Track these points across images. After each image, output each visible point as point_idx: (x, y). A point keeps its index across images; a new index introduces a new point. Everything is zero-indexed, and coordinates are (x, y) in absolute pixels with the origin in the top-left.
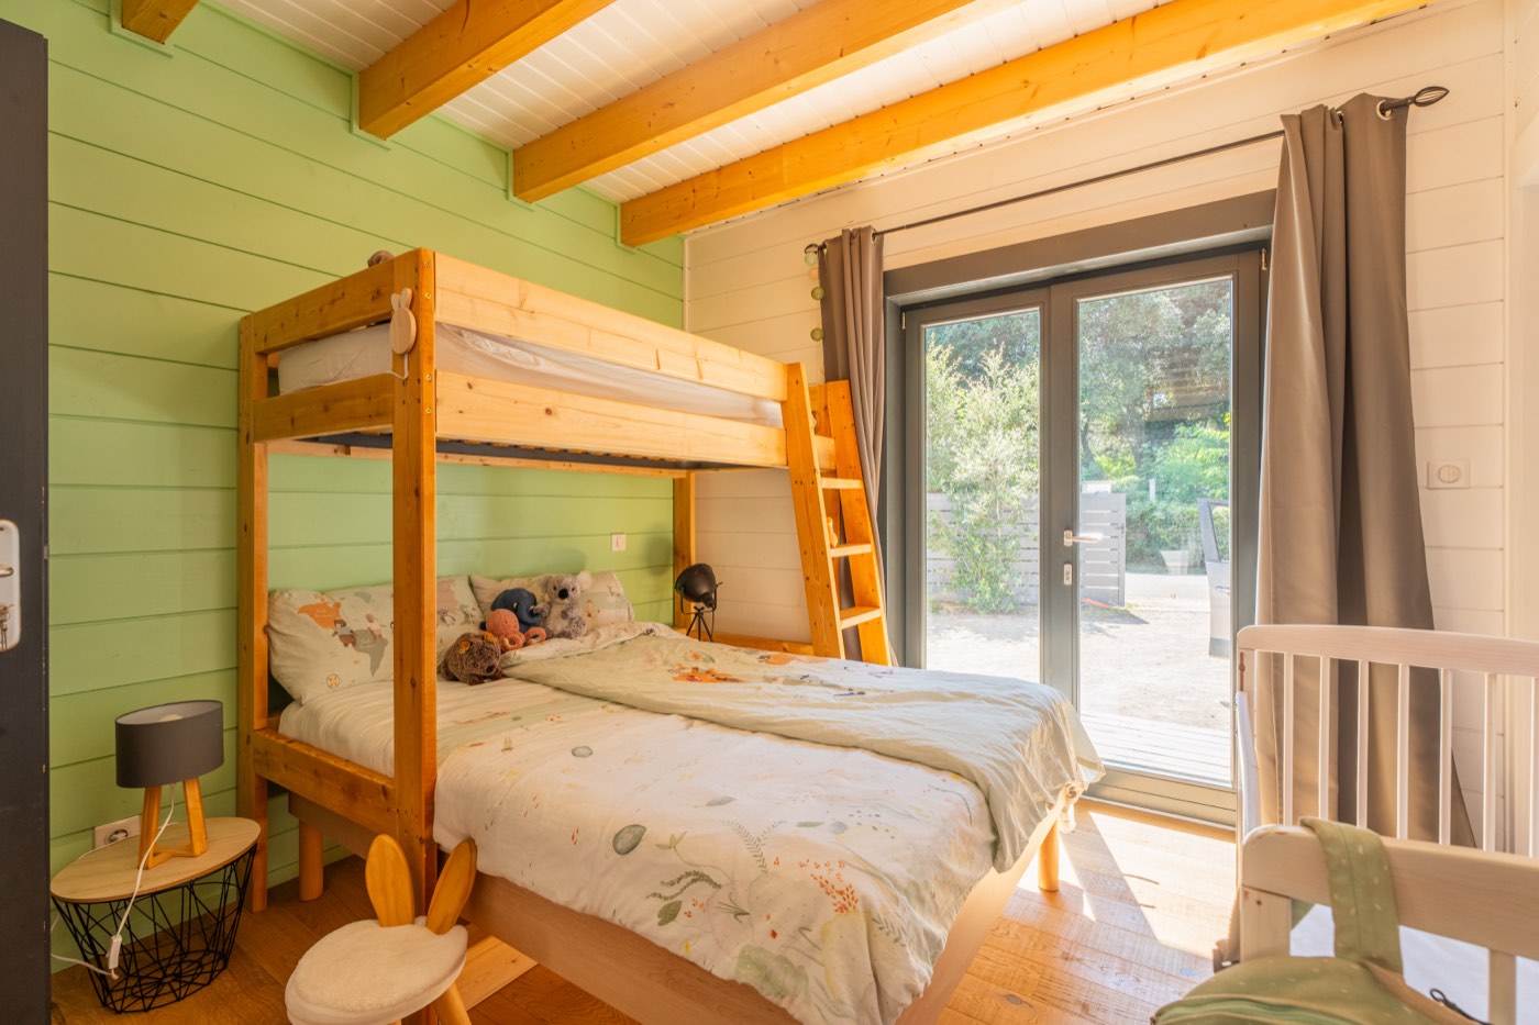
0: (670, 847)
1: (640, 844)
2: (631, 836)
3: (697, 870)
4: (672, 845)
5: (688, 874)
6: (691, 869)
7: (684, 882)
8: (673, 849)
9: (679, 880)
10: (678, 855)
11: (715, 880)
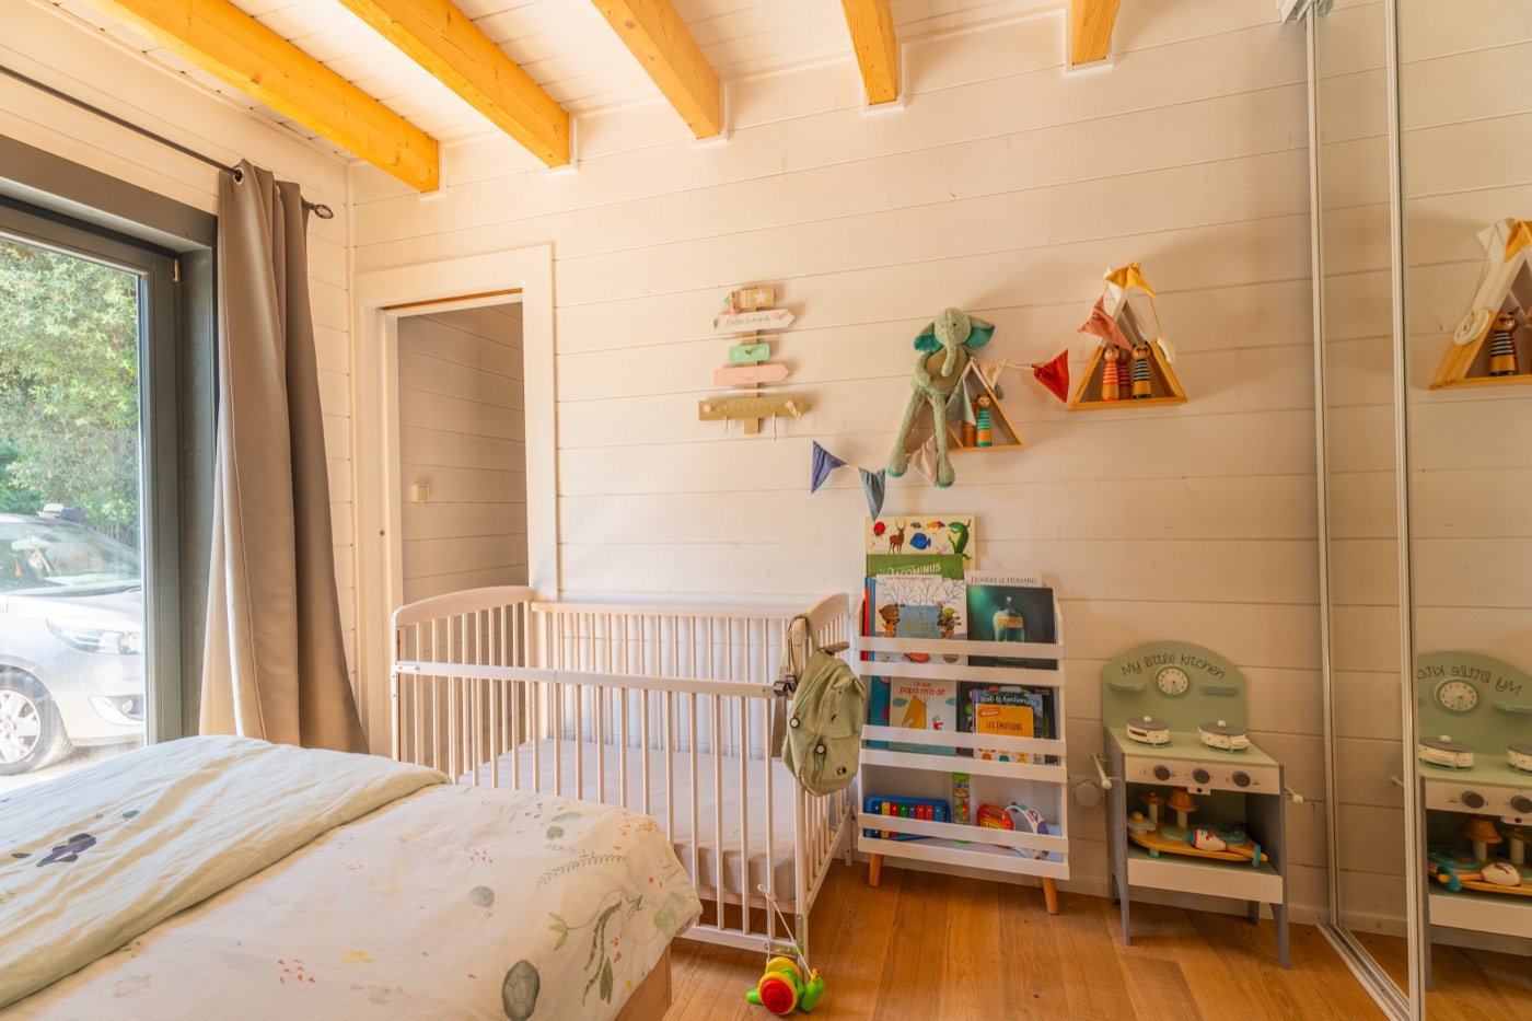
0: (566, 934)
1: (540, 972)
2: (523, 984)
3: (598, 917)
4: (565, 930)
5: (596, 930)
6: (596, 921)
7: (599, 941)
8: (569, 931)
9: (595, 945)
10: (577, 928)
11: (614, 904)
